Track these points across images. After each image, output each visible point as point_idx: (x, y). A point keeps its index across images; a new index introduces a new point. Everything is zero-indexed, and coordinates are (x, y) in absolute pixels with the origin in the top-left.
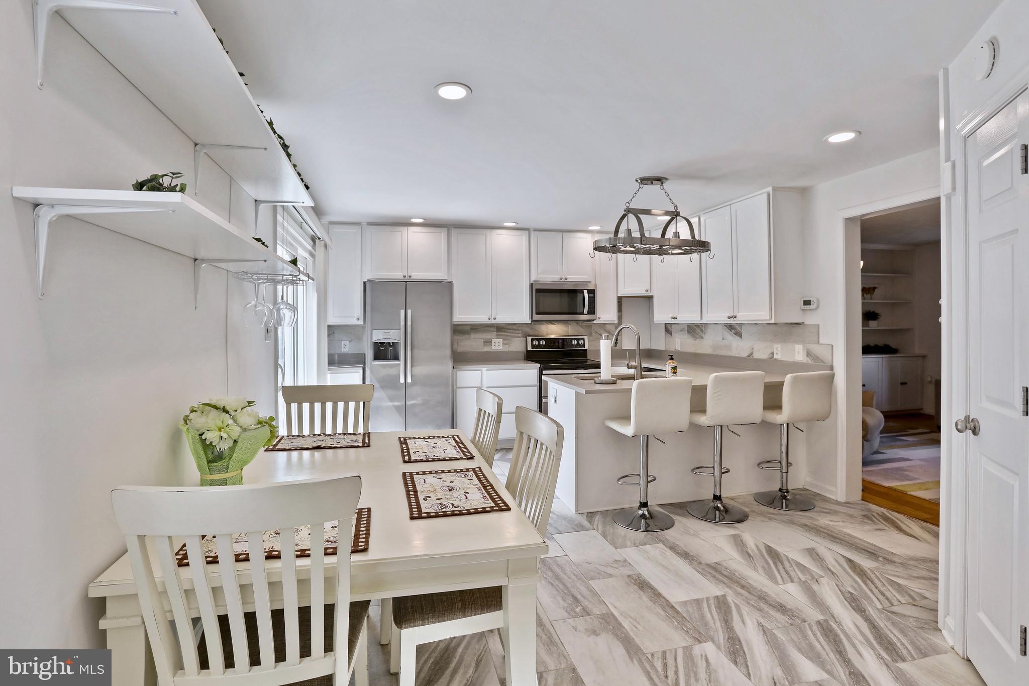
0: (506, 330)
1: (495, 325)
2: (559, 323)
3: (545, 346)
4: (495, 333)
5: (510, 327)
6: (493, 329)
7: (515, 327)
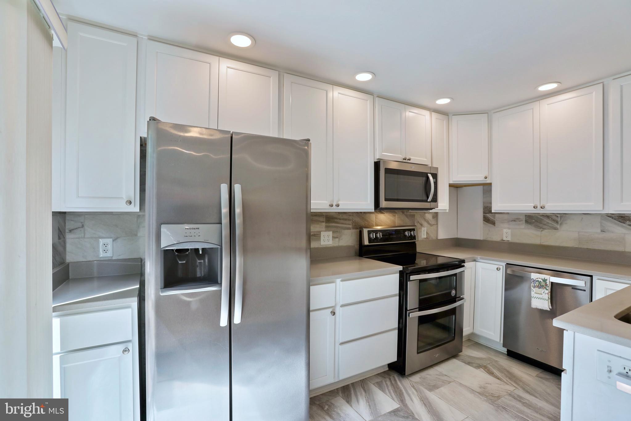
0: (336, 220)
1: (324, 214)
2: (387, 212)
3: (382, 240)
4: (324, 224)
5: (340, 217)
6: (321, 219)
7: (345, 217)
